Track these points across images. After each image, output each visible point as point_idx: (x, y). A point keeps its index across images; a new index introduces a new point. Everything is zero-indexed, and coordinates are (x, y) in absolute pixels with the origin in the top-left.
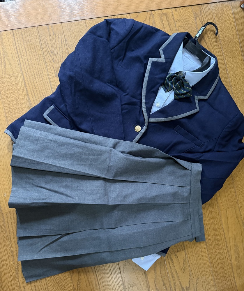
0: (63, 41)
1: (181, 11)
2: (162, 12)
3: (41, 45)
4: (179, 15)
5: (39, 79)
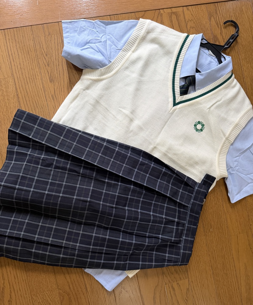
0: (59, 42)
1: (194, 10)
3: (35, 46)
5: (32, 84)
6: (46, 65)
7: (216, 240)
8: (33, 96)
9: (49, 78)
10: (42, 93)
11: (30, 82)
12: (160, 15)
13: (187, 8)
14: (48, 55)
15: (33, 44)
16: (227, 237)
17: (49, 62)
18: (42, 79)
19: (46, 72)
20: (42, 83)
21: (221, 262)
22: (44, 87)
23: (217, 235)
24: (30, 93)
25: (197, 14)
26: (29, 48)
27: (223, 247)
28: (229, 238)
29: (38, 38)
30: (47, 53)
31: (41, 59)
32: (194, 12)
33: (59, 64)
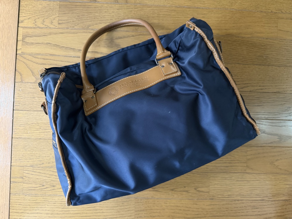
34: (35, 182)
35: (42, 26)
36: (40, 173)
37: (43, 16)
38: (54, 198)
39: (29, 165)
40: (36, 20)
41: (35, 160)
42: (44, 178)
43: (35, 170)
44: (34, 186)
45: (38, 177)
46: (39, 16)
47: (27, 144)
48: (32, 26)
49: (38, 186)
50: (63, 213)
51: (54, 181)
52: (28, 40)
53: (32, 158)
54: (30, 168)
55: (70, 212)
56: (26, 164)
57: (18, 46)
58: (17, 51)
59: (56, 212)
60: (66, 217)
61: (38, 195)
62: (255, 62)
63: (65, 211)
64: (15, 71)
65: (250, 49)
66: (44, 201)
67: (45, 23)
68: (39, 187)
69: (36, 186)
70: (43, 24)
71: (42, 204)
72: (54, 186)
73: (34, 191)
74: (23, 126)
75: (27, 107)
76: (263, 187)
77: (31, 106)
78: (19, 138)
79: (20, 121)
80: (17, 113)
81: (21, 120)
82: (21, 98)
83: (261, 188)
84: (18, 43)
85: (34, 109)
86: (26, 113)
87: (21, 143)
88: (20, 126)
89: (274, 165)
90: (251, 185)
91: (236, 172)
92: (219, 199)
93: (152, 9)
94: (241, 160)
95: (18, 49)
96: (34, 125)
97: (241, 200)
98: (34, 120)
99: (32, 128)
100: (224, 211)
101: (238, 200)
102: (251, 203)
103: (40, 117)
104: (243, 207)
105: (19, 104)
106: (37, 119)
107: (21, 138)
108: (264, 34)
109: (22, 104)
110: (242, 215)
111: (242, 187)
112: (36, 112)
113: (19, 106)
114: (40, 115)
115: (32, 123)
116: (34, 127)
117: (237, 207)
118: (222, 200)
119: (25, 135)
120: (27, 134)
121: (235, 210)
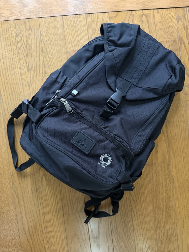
0: (38, 36)
1: (163, 13)
2: (143, 12)
3: (16, 39)
4: (161, 17)
5: (11, 72)
6: (25, 56)
7: (163, 222)
8: (11, 83)
9: (27, 68)
10: (20, 81)
11: (10, 70)
12: (131, 16)
13: (157, 11)
14: (27, 47)
15: (15, 36)
16: (174, 220)
17: (27, 53)
18: (20, 69)
19: (25, 62)
20: (21, 72)
21: (166, 241)
22: (21, 76)
23: (165, 217)
24: (10, 80)
25: (166, 17)
26: (11, 39)
27: (169, 228)
28: (175, 221)
29: (20, 31)
30: (27, 45)
31: (21, 50)
32: (164, 16)
33: (37, 56)
34: (28, 40)
35: (157, 28)
36: (37, 43)
37: (165, 28)
38: (17, 57)
39: (41, 33)
40: (161, 23)
41: (47, 37)
42: (32, 47)
43: (38, 38)
44: (25, 39)
45: (33, 41)
46: (164, 25)
47: (59, 29)
48: (156, 20)
49: (25, 42)
50: (5, 67)
51: (31, 56)
52: (144, 18)
53: (48, 34)
54: (40, 34)
55: (7, 73)
56: (42, 30)
57: (138, 11)
58: (134, 11)
59: (5, 61)
60: (2, 70)
61: (18, 44)
62: (155, 205)
63: (7, 68)
64: (118, 11)
65: (165, 200)
66: (13, 50)
67: (160, 31)
68: (25, 44)
69: (24, 41)
70: (159, 29)
71: (10, 48)
72: (27, 56)
73: (20, 40)
74: (73, 24)
75: (90, 25)
76: (54, 231)
77: (92, 28)
78: (63, 22)
79: (77, 21)
80: (83, 18)
81: (79, 21)
82: (97, 19)
83: (53, 230)
84: (140, 11)
85: (89, 31)
86: (84, 24)
87: (60, 24)
88: (73, 21)
89: (74, 237)
90: (54, 221)
91: (63, 206)
92: (38, 196)
93: (184, 115)
94: (74, 209)
95: (136, 11)
96: (76, 32)
97: (40, 215)
98: (80, 32)
99: (73, 32)
100: (28, 202)
101: (39, 213)
102: (39, 224)
103: (83, 36)
104: (34, 217)
105: (92, 18)
106: (81, 34)
107: (63, 23)
108: (178, 209)
109: (91, 20)
110: (27, 218)
111: (51, 214)
112: (87, 33)
113: (90, 18)
114: (85, 37)
115: (77, 31)
116: (74, 33)
117: (33, 213)
118: (38, 199)
119: (67, 26)
120: (67, 28)
121: (30, 212)
